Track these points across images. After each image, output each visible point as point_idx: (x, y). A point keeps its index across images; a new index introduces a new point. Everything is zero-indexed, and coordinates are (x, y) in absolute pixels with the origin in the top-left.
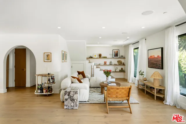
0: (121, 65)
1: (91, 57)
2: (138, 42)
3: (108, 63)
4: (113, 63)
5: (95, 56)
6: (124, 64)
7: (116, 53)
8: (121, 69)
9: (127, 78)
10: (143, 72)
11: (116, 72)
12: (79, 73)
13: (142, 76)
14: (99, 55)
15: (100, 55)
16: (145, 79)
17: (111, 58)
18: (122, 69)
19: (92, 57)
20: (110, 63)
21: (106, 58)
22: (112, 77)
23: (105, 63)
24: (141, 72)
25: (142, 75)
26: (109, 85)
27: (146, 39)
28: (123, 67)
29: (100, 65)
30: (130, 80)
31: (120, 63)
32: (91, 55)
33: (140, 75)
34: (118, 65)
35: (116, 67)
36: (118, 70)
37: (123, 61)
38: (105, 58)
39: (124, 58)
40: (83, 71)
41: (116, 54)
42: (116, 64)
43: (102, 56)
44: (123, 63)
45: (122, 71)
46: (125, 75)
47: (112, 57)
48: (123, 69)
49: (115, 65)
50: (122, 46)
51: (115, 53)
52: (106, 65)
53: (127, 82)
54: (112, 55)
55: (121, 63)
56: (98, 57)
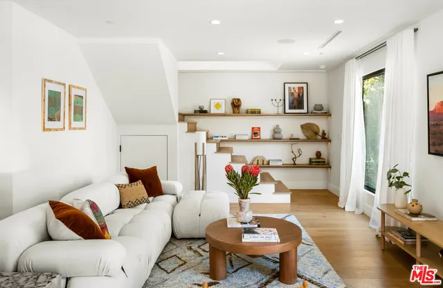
0: (316, 140)
1: (202, 112)
2: (383, 45)
3: (266, 134)
4: (285, 134)
5: (218, 106)
6: (325, 138)
7: (296, 95)
8: (314, 156)
9: (339, 192)
10: (406, 174)
11: (294, 166)
12: (133, 175)
13: (401, 191)
14: (233, 104)
15: (236, 104)
16: (415, 209)
17: (278, 115)
18: (318, 154)
19: (206, 112)
20: (275, 132)
21: (259, 112)
22: (280, 188)
23: (255, 134)
24: (397, 174)
25: (400, 185)
26: (247, 238)
27: (416, 30)
28: (321, 147)
29: (233, 140)
30: (349, 199)
31: (310, 134)
32: (201, 105)
33: (391, 185)
34: (303, 141)
35: (296, 147)
36: (303, 160)
37: (321, 123)
38: (255, 113)
39: (328, 114)
40: (155, 168)
41: (294, 99)
42: (294, 137)
43: (244, 106)
44: (324, 133)
45: (319, 162)
46: (328, 179)
47: (281, 110)
48: (324, 155)
49: (293, 140)
50: (318, 68)
51: (291, 94)
52: (259, 140)
53: (337, 205)
54: (282, 102)
55: (317, 134)
56: (230, 110)
